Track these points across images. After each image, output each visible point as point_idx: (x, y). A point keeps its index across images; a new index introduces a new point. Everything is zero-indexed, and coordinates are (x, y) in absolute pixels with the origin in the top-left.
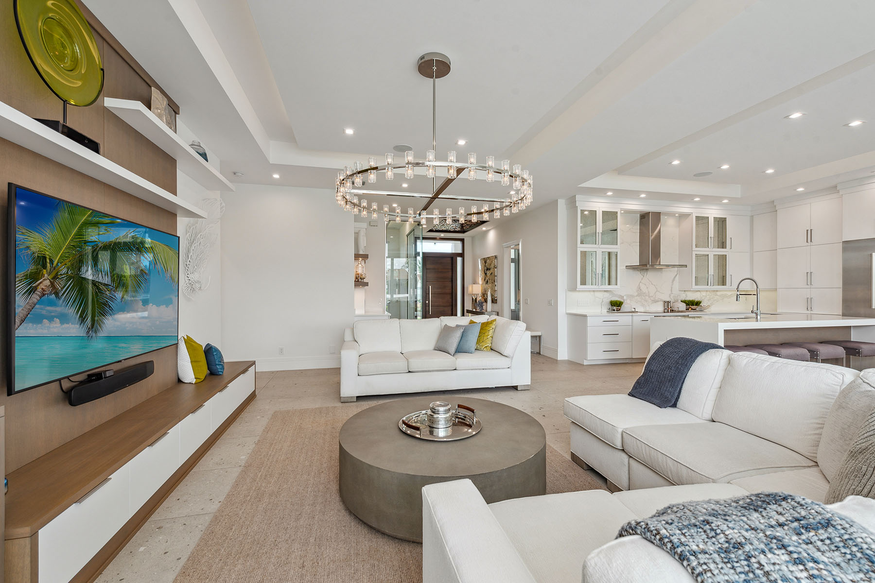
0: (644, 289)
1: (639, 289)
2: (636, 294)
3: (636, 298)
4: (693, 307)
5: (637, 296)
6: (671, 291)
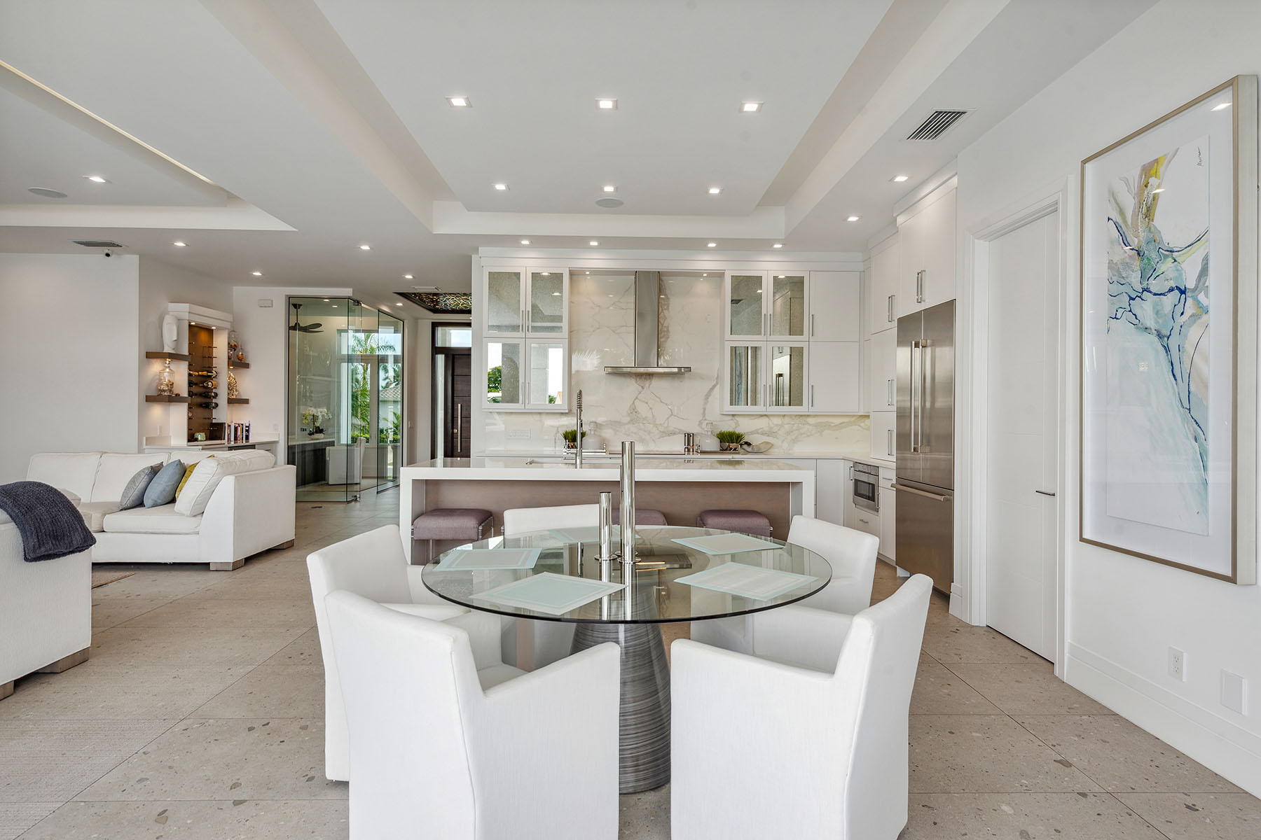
0: (642, 409)
1: (633, 410)
2: (628, 419)
3: (627, 427)
4: (733, 445)
5: (629, 422)
6: (704, 414)
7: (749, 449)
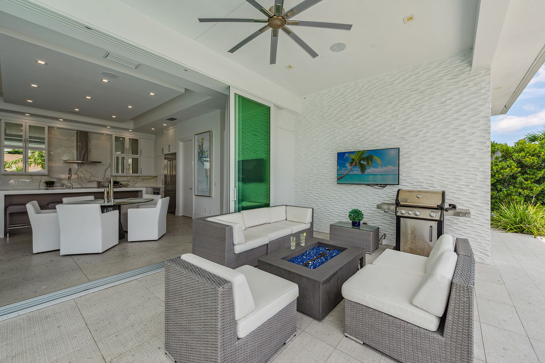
0: (80, 174)
6: (105, 176)
7: (121, 186)
